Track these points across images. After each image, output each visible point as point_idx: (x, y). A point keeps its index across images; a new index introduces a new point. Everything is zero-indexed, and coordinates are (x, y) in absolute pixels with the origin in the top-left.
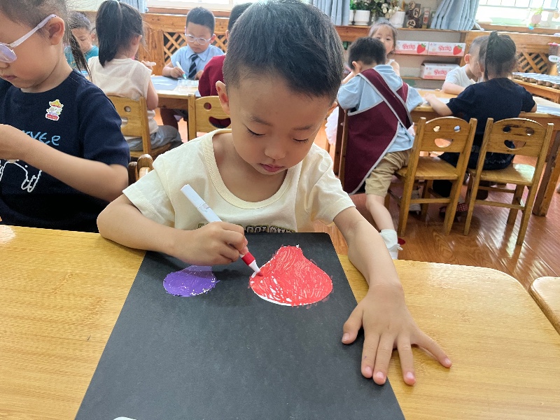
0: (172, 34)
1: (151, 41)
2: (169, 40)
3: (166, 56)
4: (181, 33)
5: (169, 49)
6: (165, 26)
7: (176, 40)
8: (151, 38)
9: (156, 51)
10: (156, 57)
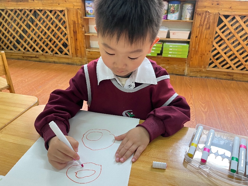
0: (226, 17)
1: (206, 22)
2: (222, 21)
3: (217, 35)
4: (236, 15)
5: (220, 29)
6: (222, 10)
7: (229, 22)
8: (206, 20)
9: (209, 31)
10: (207, 36)
